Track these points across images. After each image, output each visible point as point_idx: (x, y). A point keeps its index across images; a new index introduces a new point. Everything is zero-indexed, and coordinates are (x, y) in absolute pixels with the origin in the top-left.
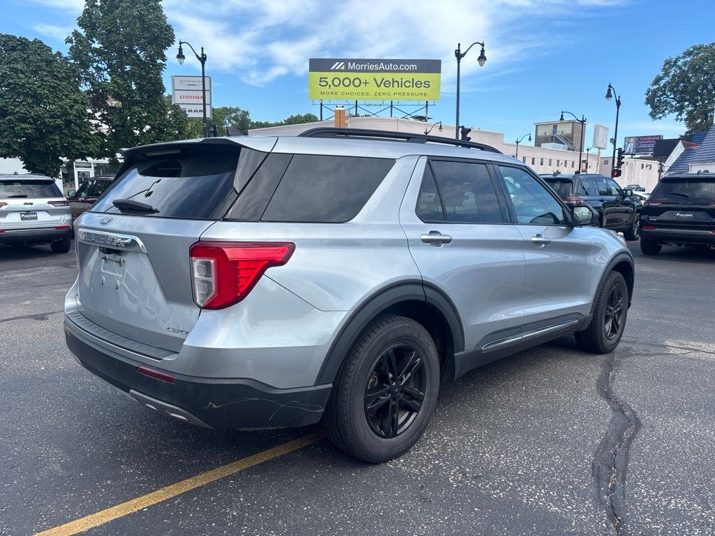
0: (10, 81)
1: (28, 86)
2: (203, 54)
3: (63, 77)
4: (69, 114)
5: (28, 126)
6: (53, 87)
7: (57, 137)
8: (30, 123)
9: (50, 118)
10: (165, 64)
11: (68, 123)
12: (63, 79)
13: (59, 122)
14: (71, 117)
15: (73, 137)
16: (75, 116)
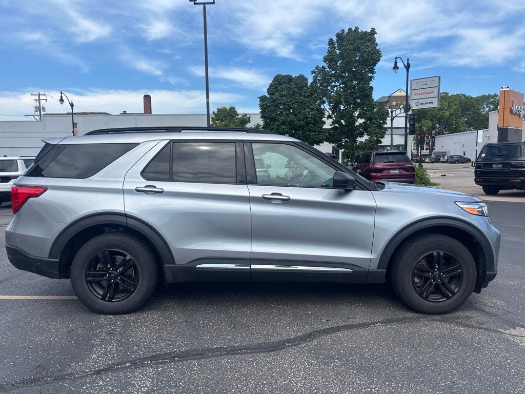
0: (278, 102)
1: (286, 103)
2: (408, 64)
3: (308, 95)
4: (308, 118)
5: (285, 127)
6: (301, 102)
7: (301, 132)
8: (287, 125)
9: (298, 121)
10: (374, 77)
11: (308, 123)
12: (308, 96)
13: (302, 123)
14: (309, 119)
15: (310, 131)
16: (311, 118)
